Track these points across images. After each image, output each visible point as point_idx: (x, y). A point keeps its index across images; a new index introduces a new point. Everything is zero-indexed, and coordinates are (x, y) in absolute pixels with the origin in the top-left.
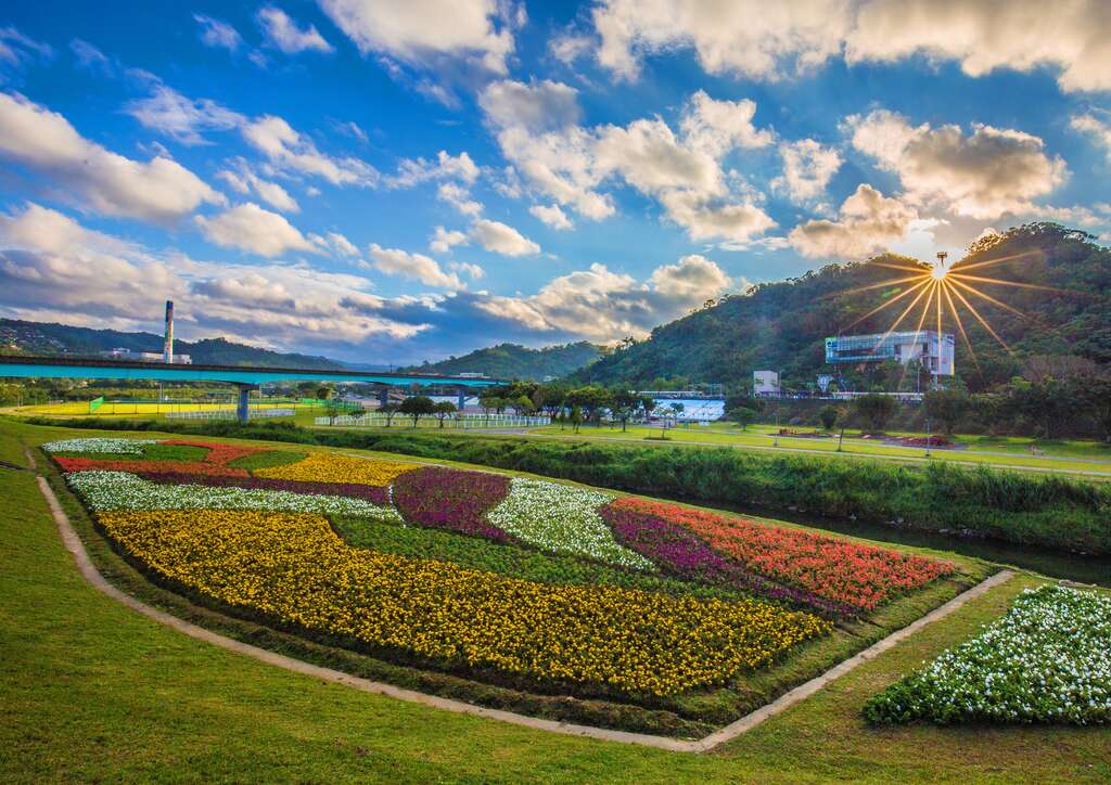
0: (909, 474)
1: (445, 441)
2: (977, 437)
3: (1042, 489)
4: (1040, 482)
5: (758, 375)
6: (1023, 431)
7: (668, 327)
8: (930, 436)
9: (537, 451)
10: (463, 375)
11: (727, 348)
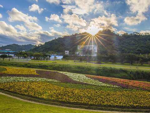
0: (99, 68)
1: (12, 63)
2: (104, 62)
3: (120, 70)
4: (119, 69)
5: (66, 51)
6: (110, 61)
7: (48, 42)
8: (97, 62)
9: (33, 65)
10: (6, 50)
11: (59, 46)
